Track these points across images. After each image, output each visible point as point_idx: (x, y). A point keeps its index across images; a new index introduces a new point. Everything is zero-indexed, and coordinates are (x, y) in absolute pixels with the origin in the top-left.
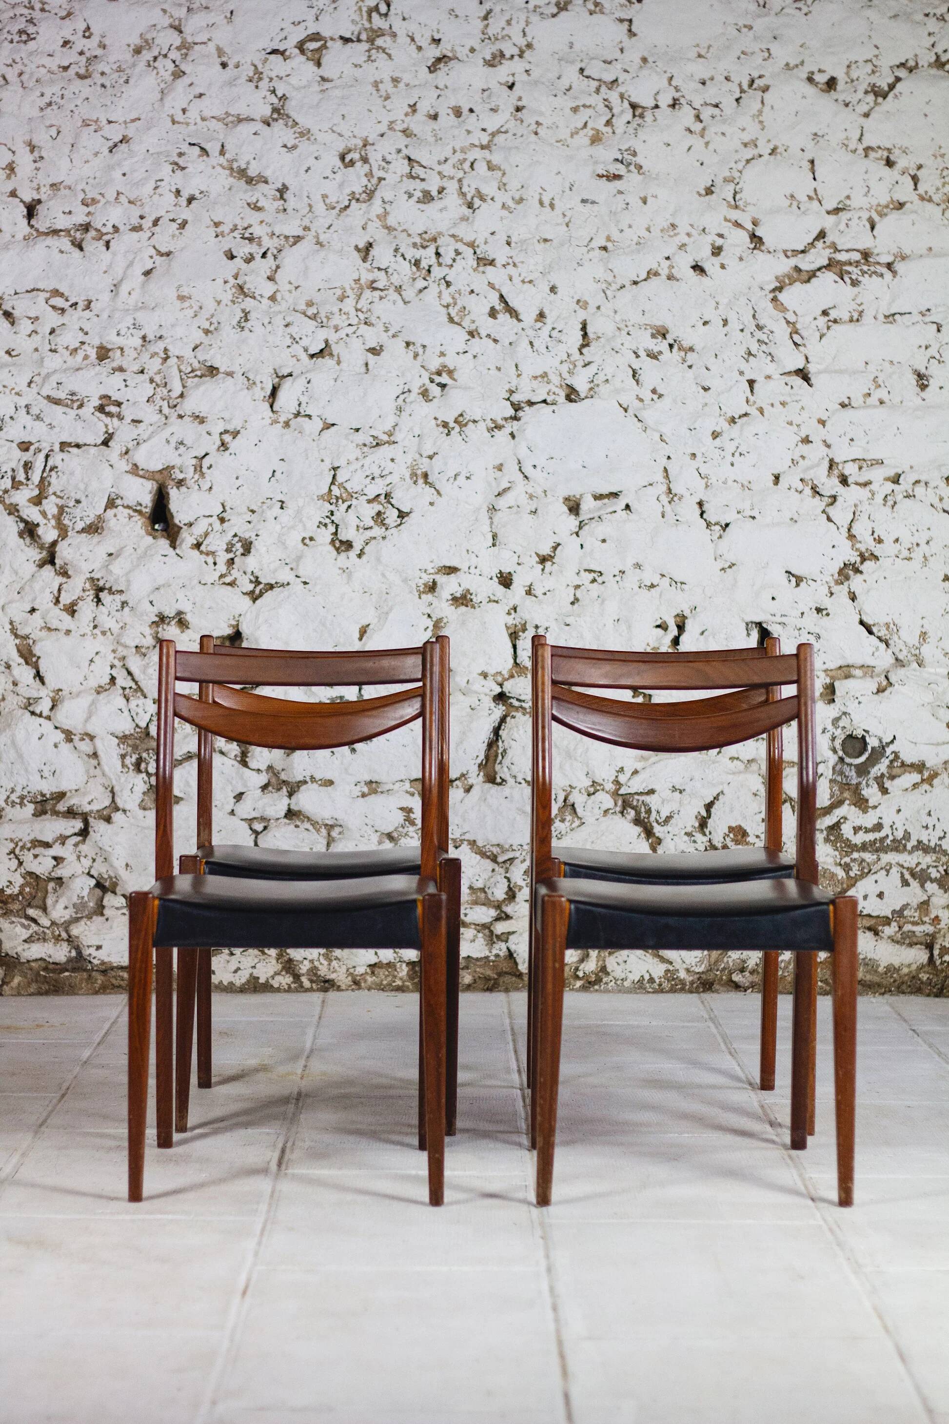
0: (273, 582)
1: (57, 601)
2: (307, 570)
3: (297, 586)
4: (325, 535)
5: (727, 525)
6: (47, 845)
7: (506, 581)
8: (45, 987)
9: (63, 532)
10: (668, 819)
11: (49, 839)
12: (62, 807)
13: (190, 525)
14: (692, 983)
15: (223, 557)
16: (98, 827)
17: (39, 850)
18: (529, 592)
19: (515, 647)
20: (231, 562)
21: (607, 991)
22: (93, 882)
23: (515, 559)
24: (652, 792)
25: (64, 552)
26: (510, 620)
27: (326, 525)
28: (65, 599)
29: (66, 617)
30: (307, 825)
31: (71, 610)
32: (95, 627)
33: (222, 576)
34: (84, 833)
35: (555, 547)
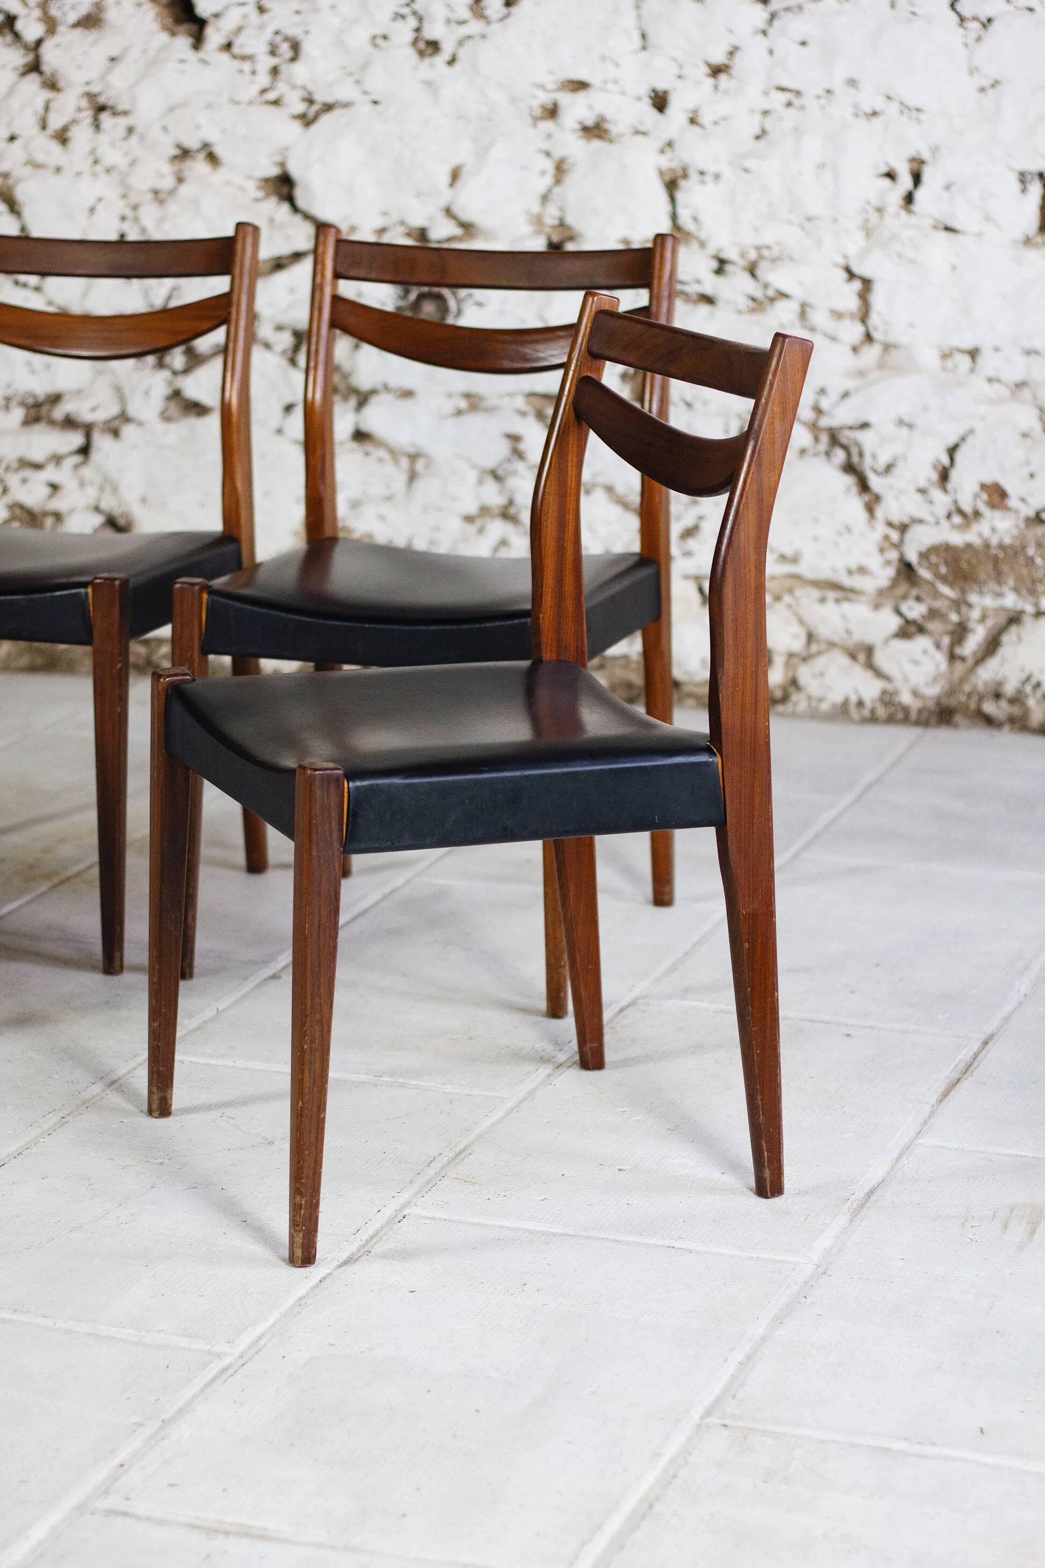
0: (330, 100)
1: (44, 127)
2: (377, 82)
3: (363, 109)
4: (404, 32)
5: (989, 20)
6: (38, 467)
7: (660, 102)
8: (39, 661)
9: (51, 25)
10: (889, 468)
11: (37, 456)
12: (59, 413)
13: (216, 16)
14: (920, 711)
15: (265, 63)
16: (102, 442)
17: (27, 473)
18: (693, 121)
19: (673, 200)
20: (275, 71)
21: (794, 715)
22: (98, 520)
23: (674, 70)
24: (865, 426)
25: (51, 56)
26: (665, 162)
27: (403, 17)
28: (56, 122)
29: (55, 147)
30: (382, 453)
31: (62, 137)
32: (96, 162)
33: (264, 91)
34: (85, 451)
35: (733, 52)
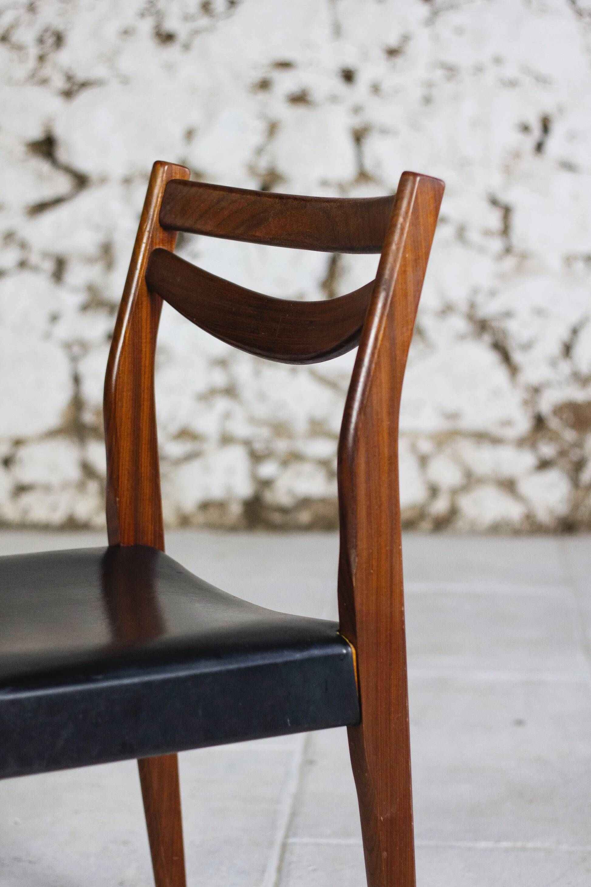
0: (87, 78)
2: (126, 64)
3: (115, 85)
4: (146, 28)
7: (348, 76)
14: (550, 524)
15: (33, 51)
18: (376, 89)
19: (359, 151)
20: (41, 58)
21: (459, 534)
23: (359, 53)
24: (509, 314)
26: (355, 121)
27: (145, 16)
33: (32, 73)
35: (406, 38)
